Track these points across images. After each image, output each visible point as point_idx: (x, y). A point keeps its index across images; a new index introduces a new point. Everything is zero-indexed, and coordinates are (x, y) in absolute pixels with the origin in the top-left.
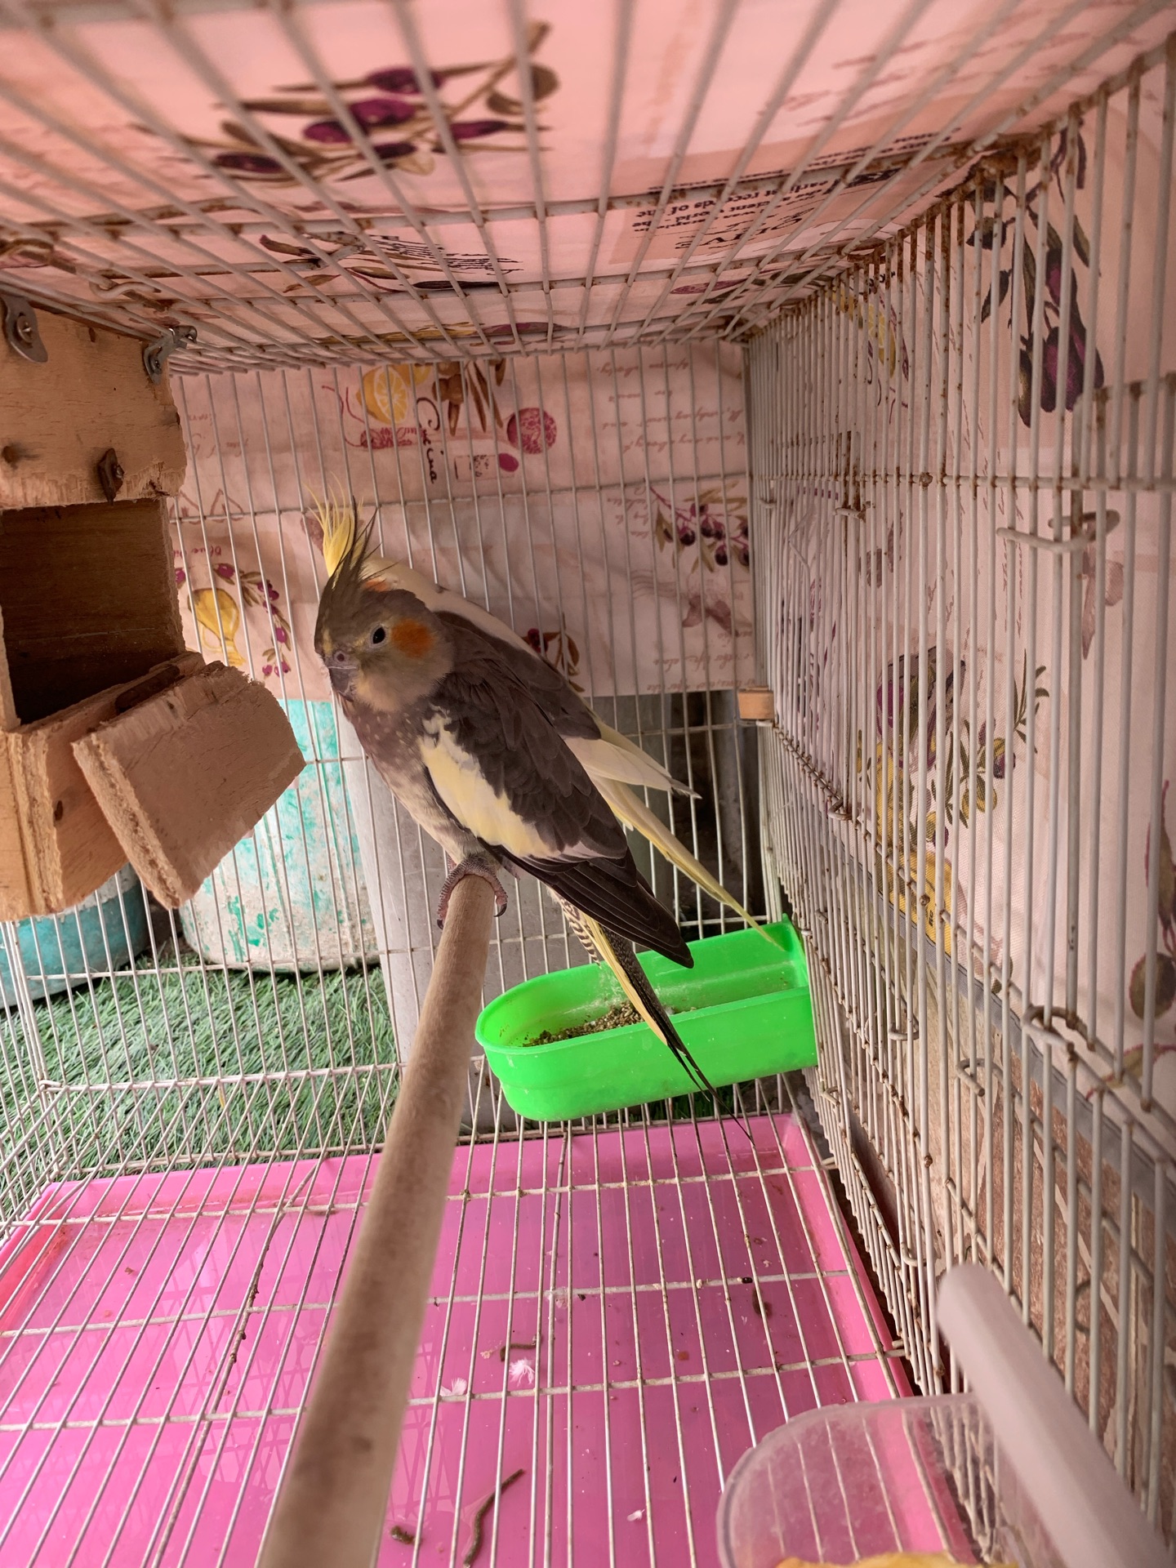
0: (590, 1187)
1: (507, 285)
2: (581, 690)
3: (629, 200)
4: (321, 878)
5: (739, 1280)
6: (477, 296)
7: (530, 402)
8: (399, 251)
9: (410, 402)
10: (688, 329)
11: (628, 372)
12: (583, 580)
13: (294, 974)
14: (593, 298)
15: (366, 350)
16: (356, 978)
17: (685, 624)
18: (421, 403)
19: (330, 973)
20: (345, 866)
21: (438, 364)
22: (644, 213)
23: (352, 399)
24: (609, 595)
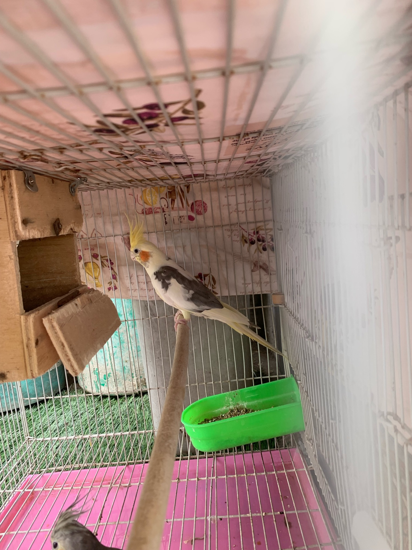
0: (223, 477)
1: (190, 163)
2: (217, 294)
3: (230, 137)
4: (126, 361)
5: (279, 513)
6: (180, 166)
7: (198, 198)
8: (154, 154)
9: (158, 199)
10: (251, 173)
11: (231, 188)
12: (217, 257)
13: (117, 396)
14: (219, 166)
15: (143, 183)
16: (138, 398)
17: (252, 271)
18: (162, 199)
19: (129, 396)
20: (134, 357)
21: (168, 187)
22: (235, 141)
23: (139, 198)
24: (226, 261)
